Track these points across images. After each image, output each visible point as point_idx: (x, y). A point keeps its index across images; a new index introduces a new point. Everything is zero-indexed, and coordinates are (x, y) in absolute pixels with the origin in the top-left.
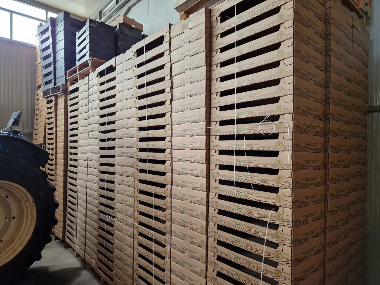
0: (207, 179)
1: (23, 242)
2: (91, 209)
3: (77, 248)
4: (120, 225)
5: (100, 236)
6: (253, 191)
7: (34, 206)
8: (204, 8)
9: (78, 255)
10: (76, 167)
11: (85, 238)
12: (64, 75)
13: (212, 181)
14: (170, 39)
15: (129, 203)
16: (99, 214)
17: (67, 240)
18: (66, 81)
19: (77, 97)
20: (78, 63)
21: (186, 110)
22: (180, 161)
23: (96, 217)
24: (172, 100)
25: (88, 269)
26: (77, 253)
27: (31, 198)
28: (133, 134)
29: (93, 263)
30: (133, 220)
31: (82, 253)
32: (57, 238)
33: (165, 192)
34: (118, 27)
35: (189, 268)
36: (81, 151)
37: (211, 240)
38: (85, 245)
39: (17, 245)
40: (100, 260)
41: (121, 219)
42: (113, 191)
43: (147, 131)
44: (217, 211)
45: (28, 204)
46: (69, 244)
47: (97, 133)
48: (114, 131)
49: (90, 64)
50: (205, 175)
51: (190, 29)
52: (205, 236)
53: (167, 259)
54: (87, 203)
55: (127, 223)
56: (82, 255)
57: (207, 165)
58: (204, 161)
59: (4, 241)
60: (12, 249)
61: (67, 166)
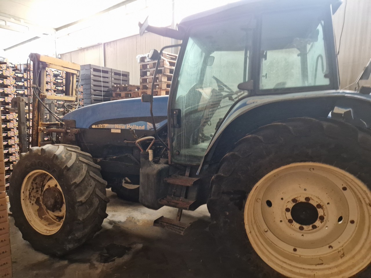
39: (346, 265)
59: (334, 249)
60: (337, 267)
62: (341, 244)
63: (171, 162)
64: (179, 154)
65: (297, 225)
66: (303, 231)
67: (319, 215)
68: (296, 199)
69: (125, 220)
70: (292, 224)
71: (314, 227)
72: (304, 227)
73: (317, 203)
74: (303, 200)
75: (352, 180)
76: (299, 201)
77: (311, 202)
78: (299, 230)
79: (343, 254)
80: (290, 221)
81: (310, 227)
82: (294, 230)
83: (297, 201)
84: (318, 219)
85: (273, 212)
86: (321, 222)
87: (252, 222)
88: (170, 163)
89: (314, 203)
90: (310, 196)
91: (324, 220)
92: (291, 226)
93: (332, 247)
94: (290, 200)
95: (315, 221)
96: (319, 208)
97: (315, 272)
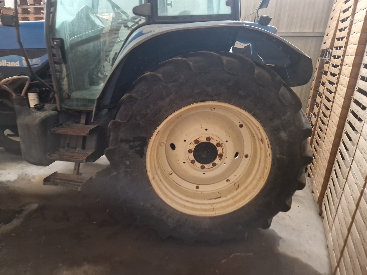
1: (246, 195)
7: (269, 151)
11: (345, 244)
17: (324, 209)
27: (266, 139)
31: (333, 257)
38: (342, 253)
39: (239, 197)
45: (262, 146)
59: (231, 182)
60: (232, 198)
61: (354, 90)
62: (237, 177)
63: (61, 108)
64: (69, 97)
65: (199, 165)
66: (204, 170)
67: (219, 153)
68: (198, 139)
69: (17, 179)
70: (195, 164)
72: (206, 166)
73: (217, 142)
74: (204, 140)
75: (248, 117)
76: (201, 142)
77: (212, 141)
78: (200, 169)
79: (238, 186)
80: (193, 162)
81: (211, 165)
82: (197, 170)
83: (198, 141)
84: (218, 157)
85: (177, 155)
86: (220, 160)
87: (155, 167)
88: (59, 109)
89: (214, 142)
90: (210, 136)
91: (223, 157)
92: (194, 166)
93: (229, 181)
94: (192, 141)
95: (215, 159)
96: (218, 146)
97: (214, 206)
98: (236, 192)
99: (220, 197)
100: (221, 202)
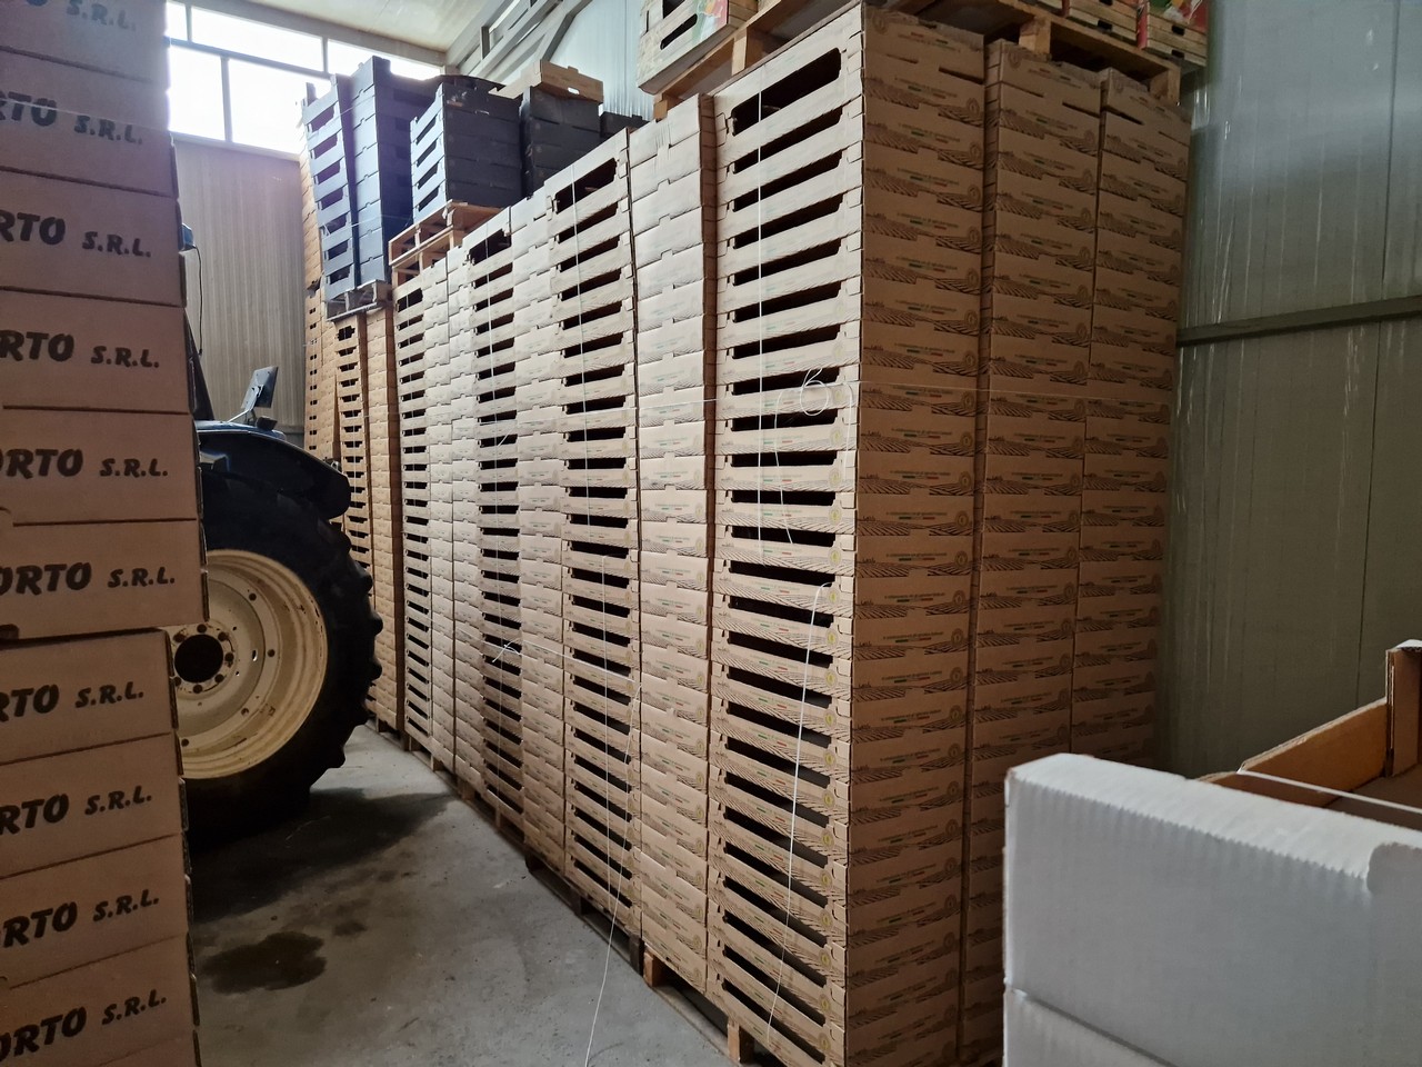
0: (708, 527)
1: (296, 715)
2: (465, 635)
3: (433, 744)
4: (532, 663)
5: (490, 702)
6: (791, 547)
7: (320, 622)
8: (697, 95)
9: (439, 767)
10: (424, 522)
11: (455, 716)
12: (382, 252)
13: (720, 530)
14: (628, 168)
15: (551, 605)
16: (484, 645)
17: (410, 729)
18: (388, 270)
19: (419, 319)
20: (419, 217)
21: (664, 357)
22: (654, 486)
23: (477, 655)
24: (636, 331)
25: (464, 797)
26: (435, 760)
27: (312, 602)
28: (554, 423)
29: (475, 777)
30: (561, 646)
31: (446, 757)
32: (383, 727)
33: (627, 568)
34: (527, 98)
35: (675, 742)
36: (435, 476)
37: (717, 668)
38: (455, 733)
39: (283, 722)
40: (492, 767)
41: (534, 649)
42: (514, 579)
43: (585, 414)
44: (728, 600)
45: (305, 618)
46: (414, 741)
47: (473, 422)
48: (511, 415)
49: (449, 222)
50: (703, 518)
51: (670, 146)
52: (707, 663)
53: (634, 732)
54: (454, 620)
55: (549, 656)
56: (447, 763)
57: (708, 493)
58: (701, 484)
59: (251, 712)
60: (271, 730)
61: (402, 522)
62: (260, 699)
66: (200, 695)
67: (225, 653)
68: (183, 633)
70: (181, 686)
71: (220, 679)
72: (202, 684)
73: (221, 631)
74: (194, 632)
76: (188, 637)
77: (209, 633)
78: (193, 695)
79: (272, 709)
81: (213, 681)
82: (185, 697)
83: (182, 636)
84: (224, 662)
86: (229, 666)
89: (215, 632)
90: (205, 623)
91: (233, 661)
92: (179, 690)
93: (248, 711)
95: (218, 666)
96: (222, 640)
97: (240, 756)
98: (272, 720)
99: (245, 739)
100: (250, 746)
